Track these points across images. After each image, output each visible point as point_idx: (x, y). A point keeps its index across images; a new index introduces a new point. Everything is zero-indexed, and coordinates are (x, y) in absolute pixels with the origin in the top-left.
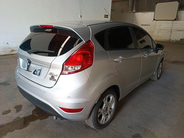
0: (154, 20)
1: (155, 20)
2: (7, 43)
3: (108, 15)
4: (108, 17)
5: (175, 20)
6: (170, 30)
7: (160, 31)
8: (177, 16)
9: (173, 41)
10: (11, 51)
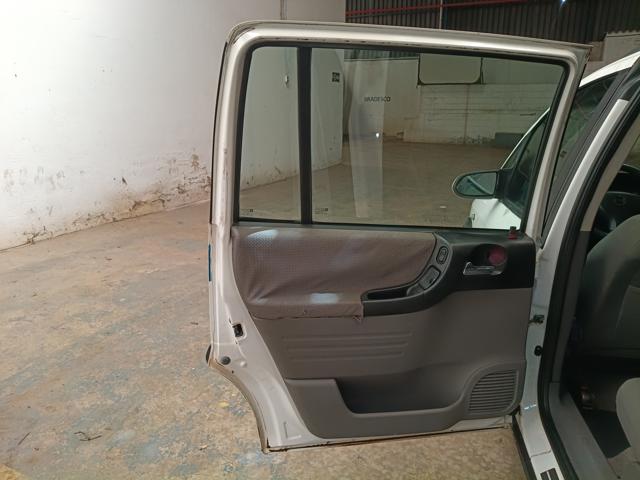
0: (420, 83)
1: (423, 84)
2: (124, 180)
3: (338, 74)
4: (338, 81)
5: (479, 82)
6: (463, 112)
7: (434, 114)
8: (482, 74)
9: (474, 141)
10: (134, 207)
